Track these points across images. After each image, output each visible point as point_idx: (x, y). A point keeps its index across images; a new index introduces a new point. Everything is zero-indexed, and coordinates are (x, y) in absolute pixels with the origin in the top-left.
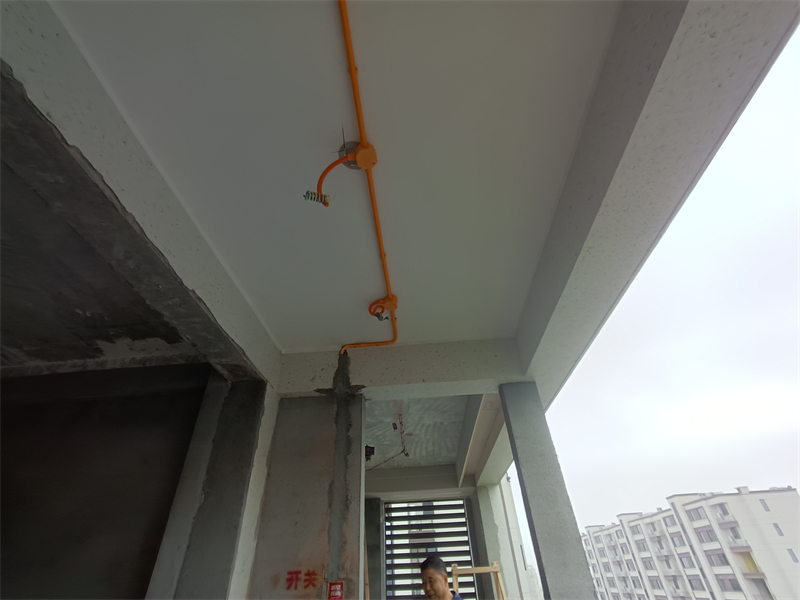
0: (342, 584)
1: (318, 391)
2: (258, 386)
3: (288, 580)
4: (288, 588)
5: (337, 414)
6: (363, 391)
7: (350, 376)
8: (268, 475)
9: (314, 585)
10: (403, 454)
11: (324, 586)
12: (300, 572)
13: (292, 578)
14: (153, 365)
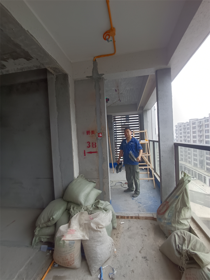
0: (101, 133)
1: (87, 77)
2: (65, 76)
3: (87, 133)
4: (87, 134)
5: (95, 86)
6: (103, 76)
7: (98, 70)
8: (76, 106)
9: (94, 134)
10: (119, 101)
11: (97, 134)
12: (90, 131)
13: (88, 132)
14: (25, 70)
